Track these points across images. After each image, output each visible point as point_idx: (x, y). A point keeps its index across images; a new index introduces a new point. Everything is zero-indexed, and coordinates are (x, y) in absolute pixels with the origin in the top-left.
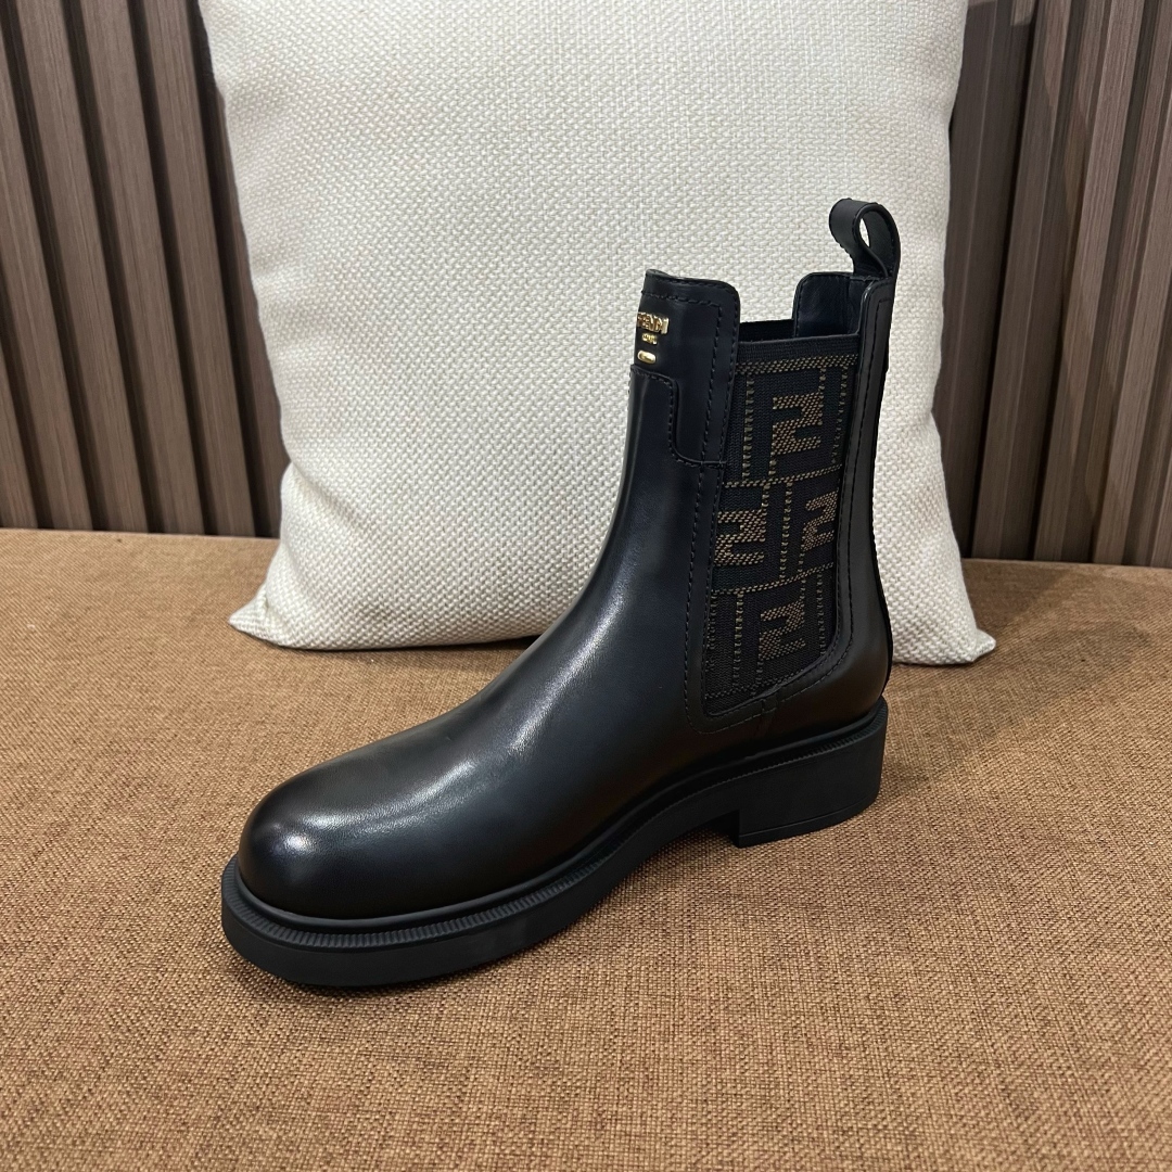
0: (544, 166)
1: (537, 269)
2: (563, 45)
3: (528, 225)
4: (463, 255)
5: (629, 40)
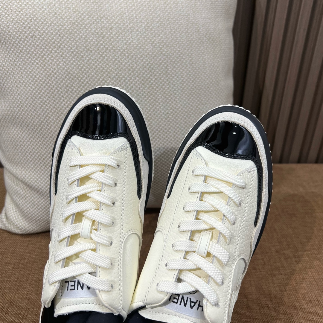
0: (98, 65)
2: (100, 15)
4: (70, 98)
5: (125, 13)
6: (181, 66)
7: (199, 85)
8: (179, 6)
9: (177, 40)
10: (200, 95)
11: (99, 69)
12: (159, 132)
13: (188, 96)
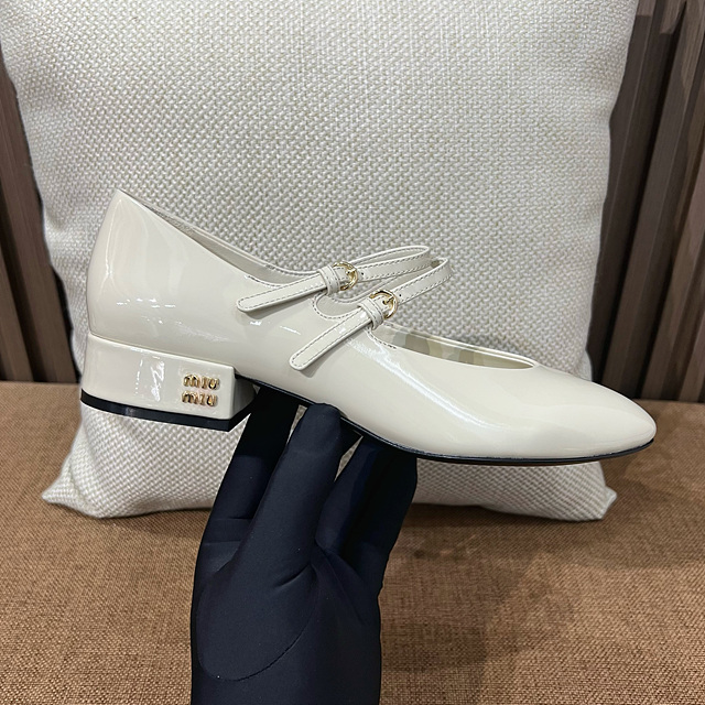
0: (290, 171)
2: (306, 64)
3: (277, 218)
5: (362, 61)
6: (472, 187)
7: (510, 232)
8: (485, 53)
9: (471, 130)
11: (290, 181)
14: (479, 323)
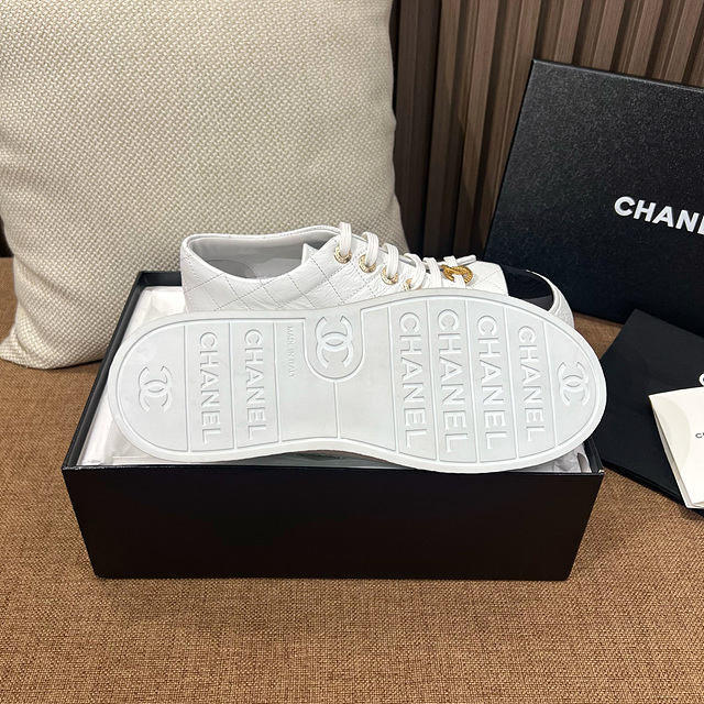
0: (149, 80)
1: (156, 143)
3: (146, 117)
4: (108, 136)
6: (286, 83)
7: (319, 115)
9: (278, 41)
10: (322, 132)
11: (151, 88)
12: (255, 192)
13: (302, 134)
14: (308, 184)
